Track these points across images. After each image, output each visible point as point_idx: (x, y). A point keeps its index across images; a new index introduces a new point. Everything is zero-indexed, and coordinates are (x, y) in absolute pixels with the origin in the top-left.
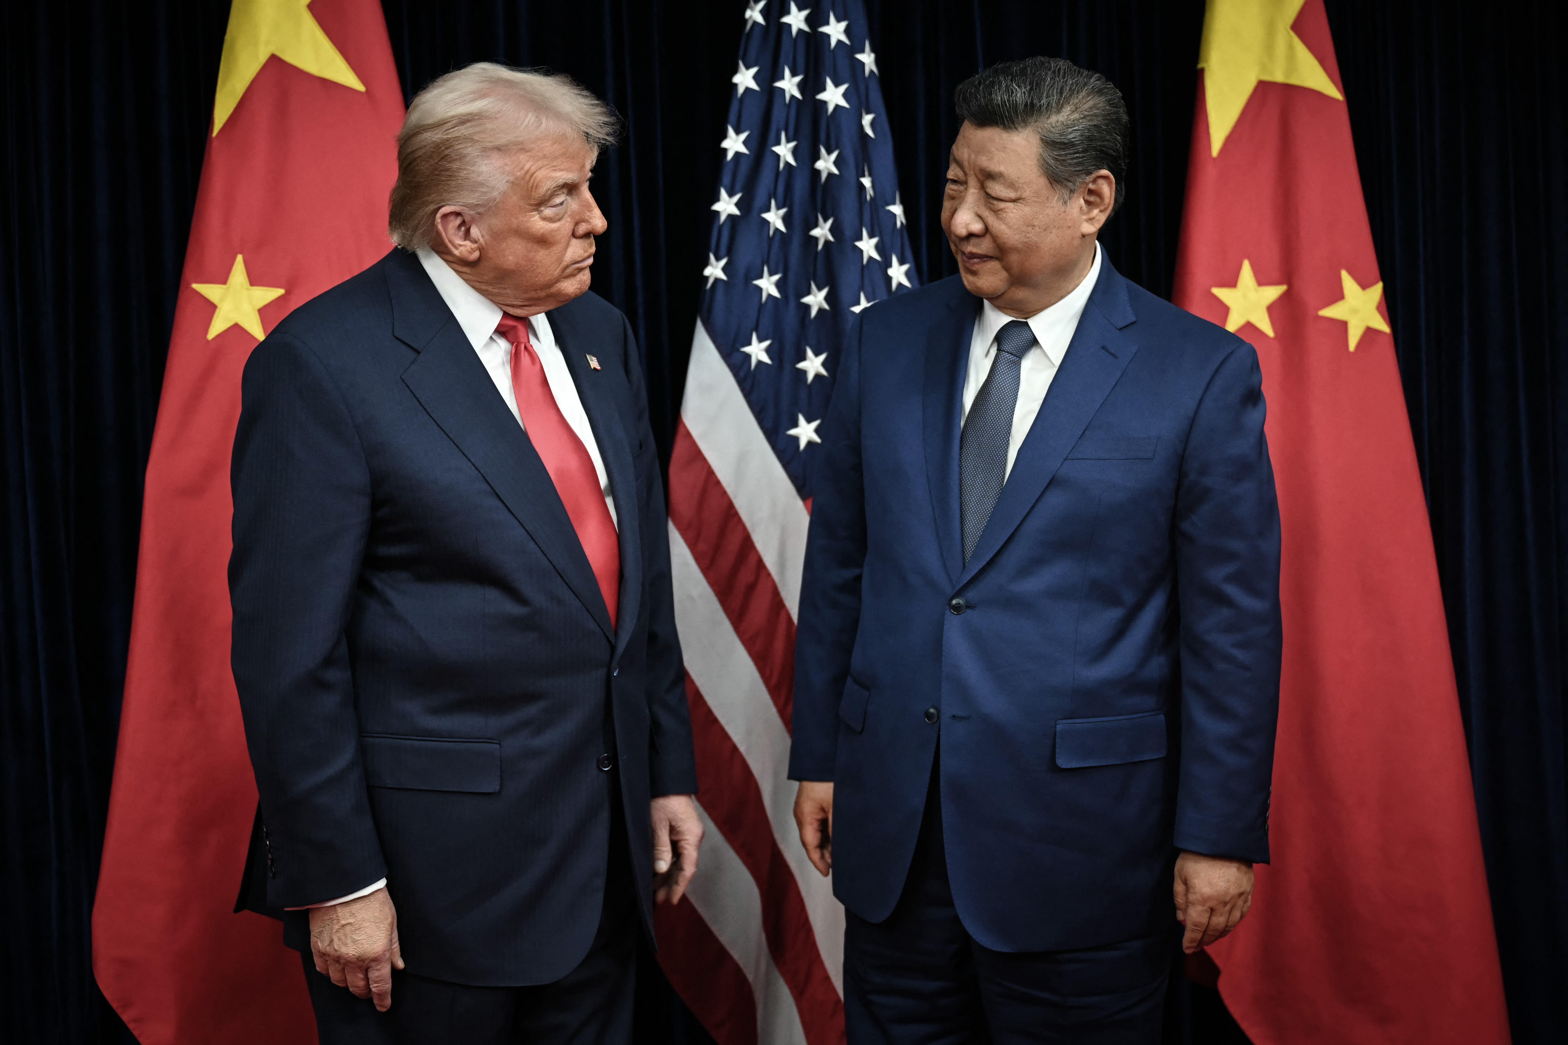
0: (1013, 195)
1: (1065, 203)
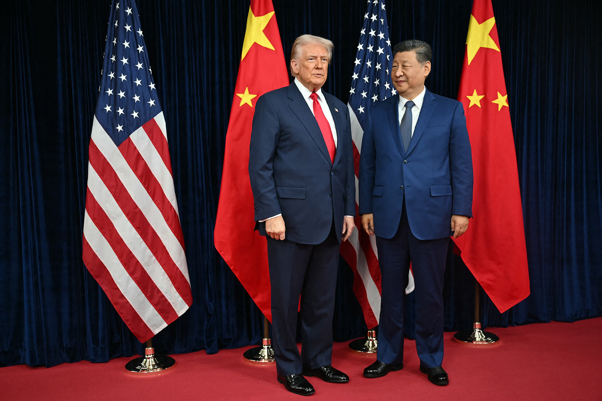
1: (420, 68)
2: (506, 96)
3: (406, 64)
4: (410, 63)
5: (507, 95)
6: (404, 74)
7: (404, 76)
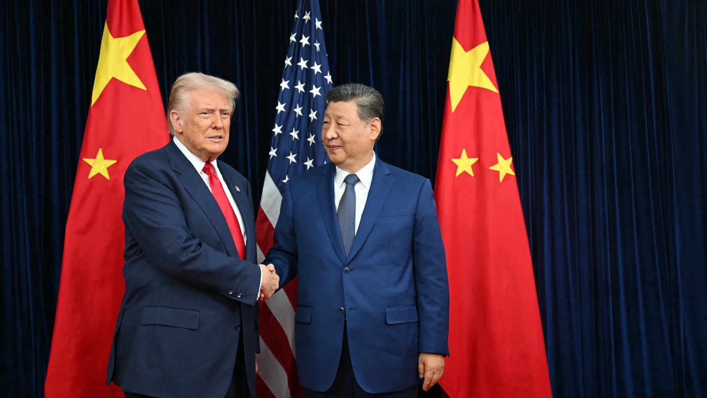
0: (348, 123)
1: (365, 127)
2: (510, 160)
3: (341, 121)
4: (347, 120)
5: (511, 158)
6: (338, 136)
7: (339, 138)
